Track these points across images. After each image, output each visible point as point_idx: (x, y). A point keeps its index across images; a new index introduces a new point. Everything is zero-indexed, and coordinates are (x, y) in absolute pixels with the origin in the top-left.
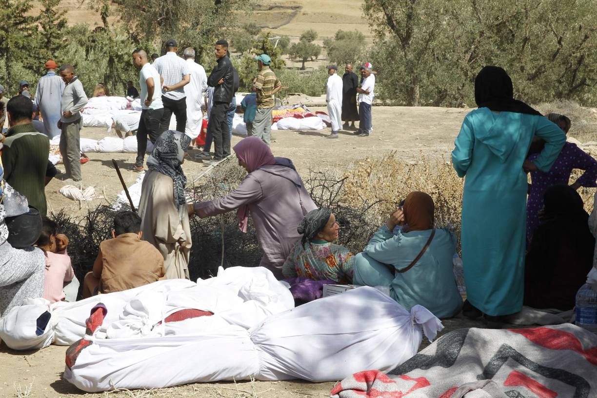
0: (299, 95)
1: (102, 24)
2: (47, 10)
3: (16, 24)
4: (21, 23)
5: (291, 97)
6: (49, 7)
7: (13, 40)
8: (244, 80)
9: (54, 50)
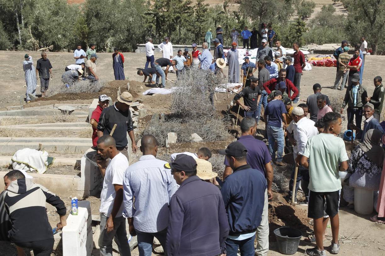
0: (312, 44)
1: (223, 10)
2: (199, 4)
3: (185, 10)
4: (186, 10)
5: (309, 45)
6: (200, 2)
7: (184, 18)
8: (289, 37)
9: (201, 22)
